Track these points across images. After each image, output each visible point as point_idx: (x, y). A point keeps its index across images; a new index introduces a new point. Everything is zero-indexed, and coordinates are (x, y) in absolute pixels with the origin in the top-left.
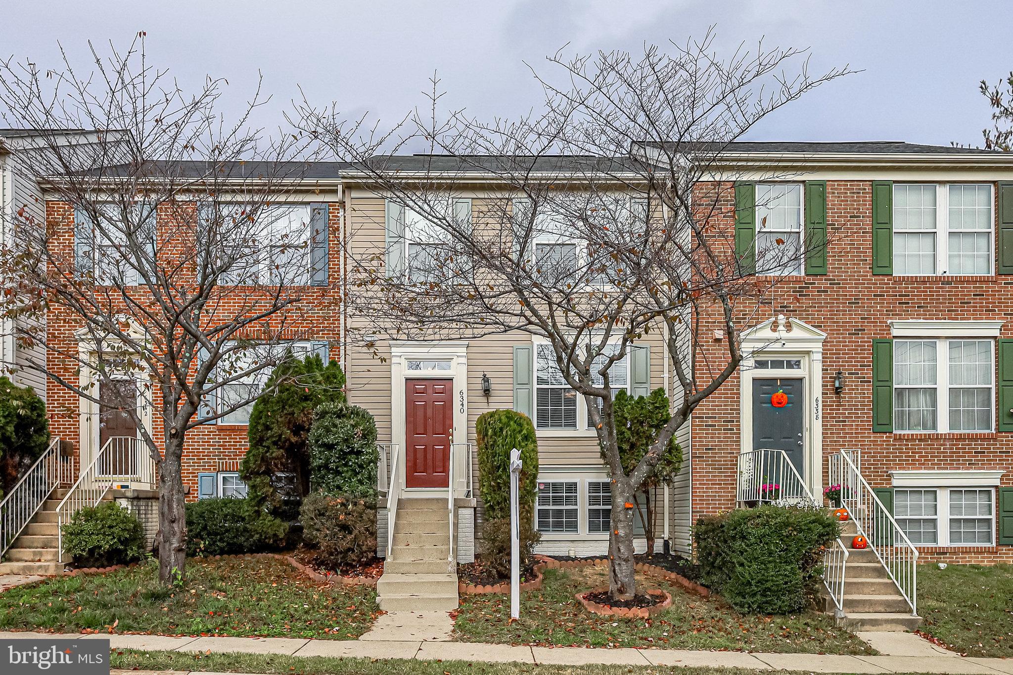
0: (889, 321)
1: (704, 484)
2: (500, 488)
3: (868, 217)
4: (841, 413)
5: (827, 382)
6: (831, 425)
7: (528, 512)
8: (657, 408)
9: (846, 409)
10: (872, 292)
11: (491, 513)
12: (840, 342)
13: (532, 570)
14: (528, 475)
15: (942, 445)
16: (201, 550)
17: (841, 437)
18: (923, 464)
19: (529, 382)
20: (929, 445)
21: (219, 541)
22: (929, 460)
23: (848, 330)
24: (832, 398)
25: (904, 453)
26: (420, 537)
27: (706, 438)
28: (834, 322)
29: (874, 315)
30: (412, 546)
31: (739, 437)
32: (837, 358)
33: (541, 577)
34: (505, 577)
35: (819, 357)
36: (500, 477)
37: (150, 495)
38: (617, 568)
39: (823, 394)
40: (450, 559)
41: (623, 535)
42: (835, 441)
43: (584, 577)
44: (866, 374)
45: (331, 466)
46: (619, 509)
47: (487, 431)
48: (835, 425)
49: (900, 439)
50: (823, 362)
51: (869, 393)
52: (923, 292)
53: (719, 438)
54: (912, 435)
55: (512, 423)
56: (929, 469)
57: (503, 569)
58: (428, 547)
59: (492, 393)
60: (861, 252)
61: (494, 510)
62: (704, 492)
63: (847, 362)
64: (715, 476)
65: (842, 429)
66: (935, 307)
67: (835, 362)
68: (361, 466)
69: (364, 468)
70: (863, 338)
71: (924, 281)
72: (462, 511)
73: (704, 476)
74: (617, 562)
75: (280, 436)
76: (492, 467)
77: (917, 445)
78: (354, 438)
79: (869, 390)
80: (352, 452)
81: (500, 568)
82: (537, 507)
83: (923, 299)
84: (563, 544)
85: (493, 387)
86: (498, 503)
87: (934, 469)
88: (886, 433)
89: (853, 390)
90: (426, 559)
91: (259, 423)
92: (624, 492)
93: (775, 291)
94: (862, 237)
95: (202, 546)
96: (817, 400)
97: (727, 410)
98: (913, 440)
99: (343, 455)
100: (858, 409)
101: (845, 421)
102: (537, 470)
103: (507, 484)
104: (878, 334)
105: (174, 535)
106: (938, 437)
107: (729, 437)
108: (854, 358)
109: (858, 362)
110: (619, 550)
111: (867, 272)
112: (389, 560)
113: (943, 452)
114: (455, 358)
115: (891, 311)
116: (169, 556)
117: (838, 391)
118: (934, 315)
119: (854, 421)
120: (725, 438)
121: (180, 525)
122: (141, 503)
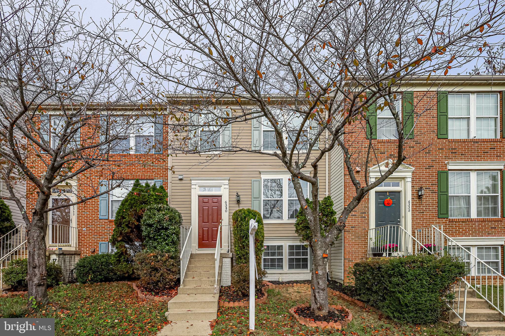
0: (446, 162)
1: (351, 245)
2: (244, 248)
3: (435, 109)
4: (421, 209)
5: (414, 193)
6: (416, 215)
7: (259, 260)
8: (327, 206)
9: (424, 207)
10: (437, 147)
11: (240, 260)
12: (421, 172)
13: (261, 290)
14: (259, 242)
15: (473, 224)
16: (89, 280)
17: (421, 221)
18: (464, 234)
19: (259, 197)
20: (467, 224)
21: (99, 275)
22: (467, 232)
23: (425, 166)
24: (417, 201)
25: (454, 228)
26: (200, 273)
27: (351, 221)
28: (418, 163)
29: (438, 159)
30: (195, 279)
31: (369, 221)
32: (419, 181)
33: (266, 295)
34: (246, 296)
35: (410, 180)
36: (244, 242)
38: (317, 294)
39: (412, 199)
40: (215, 286)
41: (321, 274)
42: (418, 223)
43: (290, 294)
44: (434, 188)
45: (151, 236)
46: (319, 258)
47: (237, 218)
48: (418, 215)
49: (452, 221)
50: (412, 183)
51: (435, 198)
52: (464, 147)
53: (358, 221)
54: (459, 219)
55: (251, 215)
56: (467, 236)
57: (245, 291)
58: (204, 279)
59: (241, 202)
60: (432, 127)
61: (241, 259)
62: (350, 249)
63: (424, 182)
64: (356, 241)
65: (422, 217)
66: (470, 155)
67: (418, 182)
68: (168, 236)
69: (170, 237)
70: (433, 170)
71: (464, 141)
72: (224, 260)
73: (350, 241)
74: (317, 291)
75: (129, 221)
76: (240, 237)
77: (461, 224)
78: (164, 221)
79: (435, 196)
80: (163, 228)
81: (243, 291)
82: (263, 257)
83: (464, 151)
84: (276, 275)
85: (241, 199)
86: (243, 255)
87: (470, 236)
88: (444, 218)
89: (427, 196)
90: (203, 286)
91: (119, 215)
92: (322, 247)
93: (387, 147)
94: (432, 119)
95: (89, 278)
96: (409, 202)
97: (362, 207)
98: (459, 222)
99: (158, 230)
100: (430, 207)
101: (423, 213)
102: (263, 238)
103: (248, 245)
104: (441, 168)
105: (35, 276)
106: (472, 220)
107: (363, 221)
108: (428, 180)
109: (430, 182)
110: (319, 284)
111: (435, 137)
112: (181, 287)
113: (474, 228)
114: (223, 185)
115: (447, 157)
116: (32, 289)
117: (420, 197)
118: (469, 159)
119: (428, 213)
120: (361, 221)
121: (41, 270)
122: (67, 257)
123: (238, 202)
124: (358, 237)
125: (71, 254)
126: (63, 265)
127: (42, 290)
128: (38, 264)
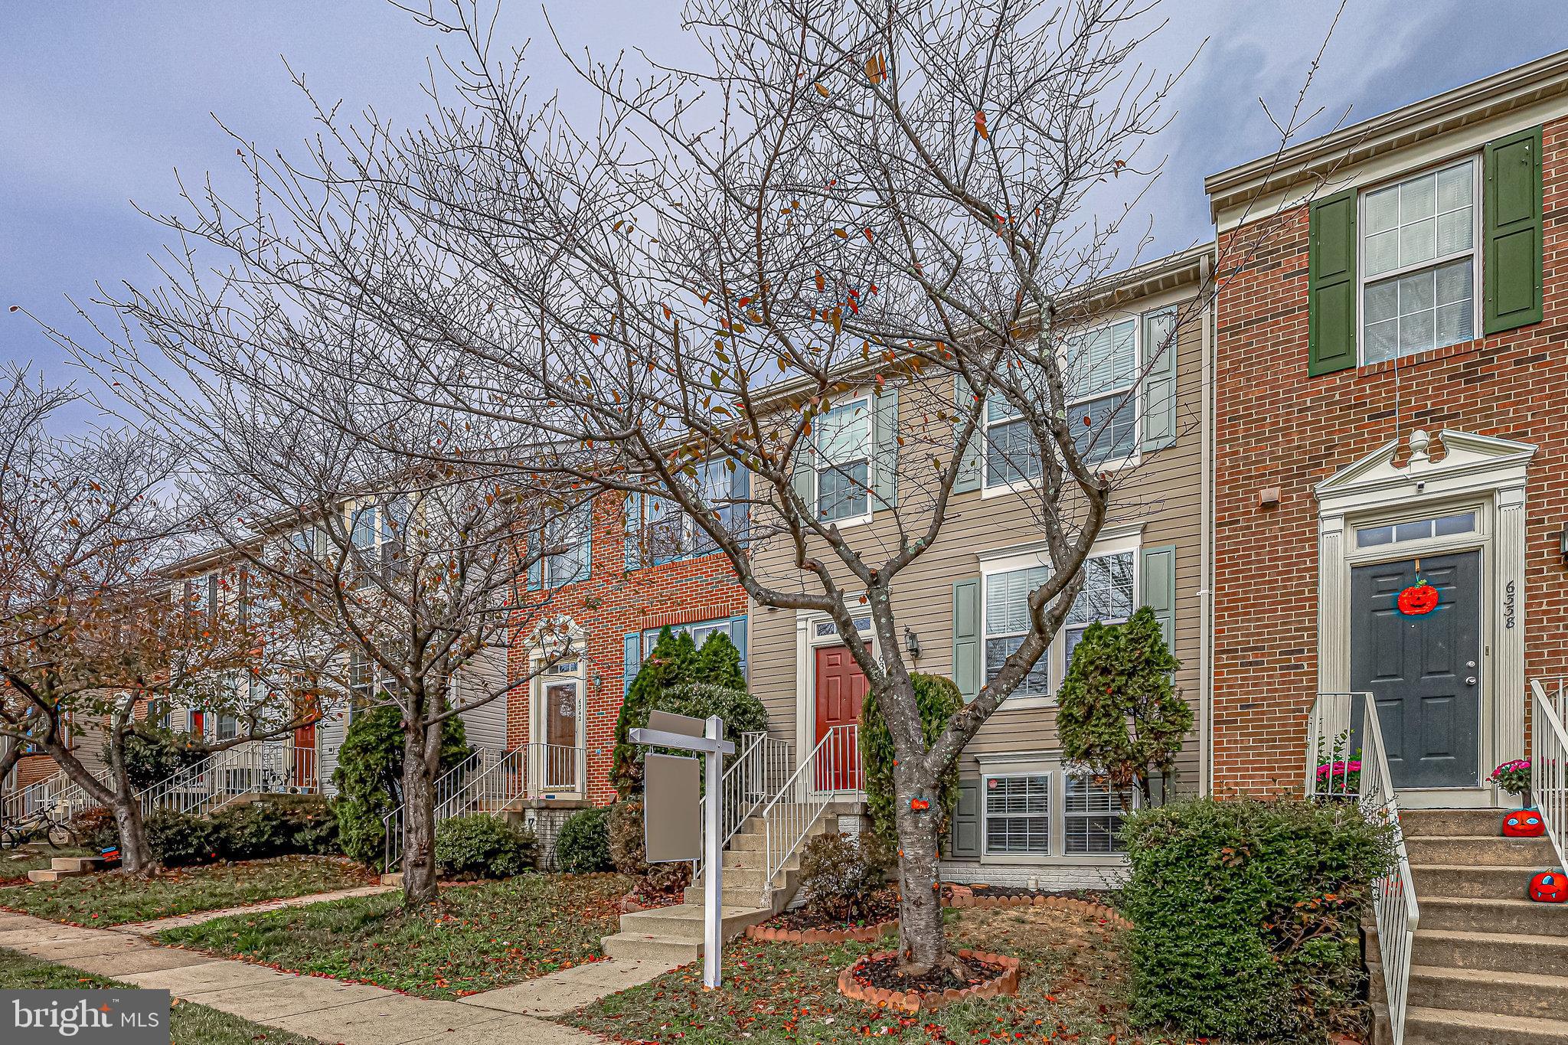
1: (1238, 770)
5: (1540, 545)
19: (975, 634)
24: (1555, 577)
27: (1241, 686)
30: (742, 868)
35: (1518, 496)
37: (573, 806)
39: (1529, 572)
40: (766, 888)
42: (1564, 669)
50: (1529, 505)
53: (1269, 684)
58: (757, 869)
59: (922, 654)
62: (1237, 784)
64: (1260, 755)
67: (1562, 501)
72: (842, 821)
82: (985, 814)
85: (922, 645)
90: (746, 887)
92: (911, 780)
93: (1404, 388)
96: (1511, 588)
97: (1289, 630)
107: (1292, 682)
112: (693, 886)
120: (1284, 683)
121: (419, 836)
122: (557, 814)
123: (914, 653)
124: (1268, 741)
125: (568, 809)
126: (549, 832)
127: (421, 874)
128: (414, 826)
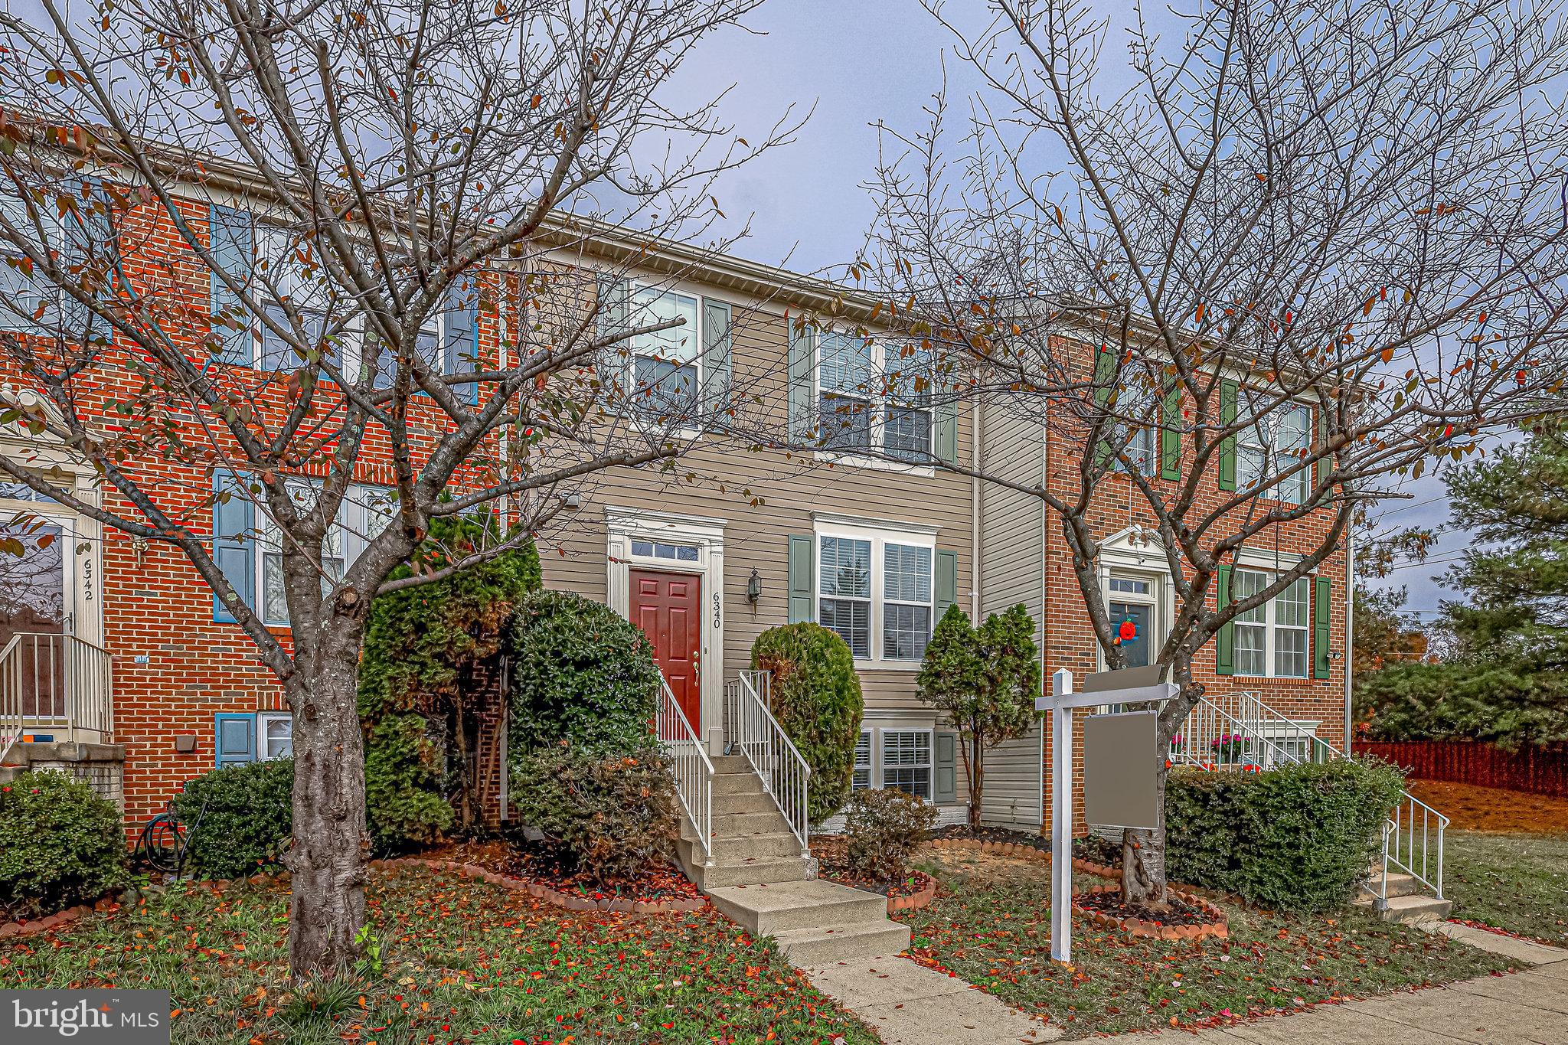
15: (1271, 691)
26: (734, 820)
38: (1145, 861)
40: (806, 856)
49: (1239, 683)
54: (1250, 679)
66: (1268, 535)
71: (1260, 503)
74: (1146, 852)
88: (1226, 676)
90: (760, 859)
93: (1132, 494)
97: (1084, 639)
98: (1249, 685)
105: (344, 850)
106: (1268, 682)
111: (1214, 485)
112: (709, 865)
113: (1272, 700)
114: (706, 543)
116: (330, 902)
118: (1267, 544)
123: (752, 599)
